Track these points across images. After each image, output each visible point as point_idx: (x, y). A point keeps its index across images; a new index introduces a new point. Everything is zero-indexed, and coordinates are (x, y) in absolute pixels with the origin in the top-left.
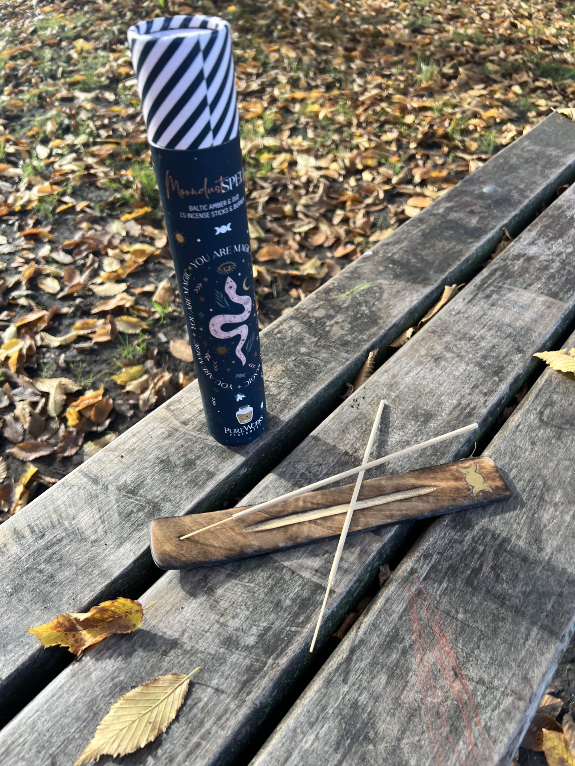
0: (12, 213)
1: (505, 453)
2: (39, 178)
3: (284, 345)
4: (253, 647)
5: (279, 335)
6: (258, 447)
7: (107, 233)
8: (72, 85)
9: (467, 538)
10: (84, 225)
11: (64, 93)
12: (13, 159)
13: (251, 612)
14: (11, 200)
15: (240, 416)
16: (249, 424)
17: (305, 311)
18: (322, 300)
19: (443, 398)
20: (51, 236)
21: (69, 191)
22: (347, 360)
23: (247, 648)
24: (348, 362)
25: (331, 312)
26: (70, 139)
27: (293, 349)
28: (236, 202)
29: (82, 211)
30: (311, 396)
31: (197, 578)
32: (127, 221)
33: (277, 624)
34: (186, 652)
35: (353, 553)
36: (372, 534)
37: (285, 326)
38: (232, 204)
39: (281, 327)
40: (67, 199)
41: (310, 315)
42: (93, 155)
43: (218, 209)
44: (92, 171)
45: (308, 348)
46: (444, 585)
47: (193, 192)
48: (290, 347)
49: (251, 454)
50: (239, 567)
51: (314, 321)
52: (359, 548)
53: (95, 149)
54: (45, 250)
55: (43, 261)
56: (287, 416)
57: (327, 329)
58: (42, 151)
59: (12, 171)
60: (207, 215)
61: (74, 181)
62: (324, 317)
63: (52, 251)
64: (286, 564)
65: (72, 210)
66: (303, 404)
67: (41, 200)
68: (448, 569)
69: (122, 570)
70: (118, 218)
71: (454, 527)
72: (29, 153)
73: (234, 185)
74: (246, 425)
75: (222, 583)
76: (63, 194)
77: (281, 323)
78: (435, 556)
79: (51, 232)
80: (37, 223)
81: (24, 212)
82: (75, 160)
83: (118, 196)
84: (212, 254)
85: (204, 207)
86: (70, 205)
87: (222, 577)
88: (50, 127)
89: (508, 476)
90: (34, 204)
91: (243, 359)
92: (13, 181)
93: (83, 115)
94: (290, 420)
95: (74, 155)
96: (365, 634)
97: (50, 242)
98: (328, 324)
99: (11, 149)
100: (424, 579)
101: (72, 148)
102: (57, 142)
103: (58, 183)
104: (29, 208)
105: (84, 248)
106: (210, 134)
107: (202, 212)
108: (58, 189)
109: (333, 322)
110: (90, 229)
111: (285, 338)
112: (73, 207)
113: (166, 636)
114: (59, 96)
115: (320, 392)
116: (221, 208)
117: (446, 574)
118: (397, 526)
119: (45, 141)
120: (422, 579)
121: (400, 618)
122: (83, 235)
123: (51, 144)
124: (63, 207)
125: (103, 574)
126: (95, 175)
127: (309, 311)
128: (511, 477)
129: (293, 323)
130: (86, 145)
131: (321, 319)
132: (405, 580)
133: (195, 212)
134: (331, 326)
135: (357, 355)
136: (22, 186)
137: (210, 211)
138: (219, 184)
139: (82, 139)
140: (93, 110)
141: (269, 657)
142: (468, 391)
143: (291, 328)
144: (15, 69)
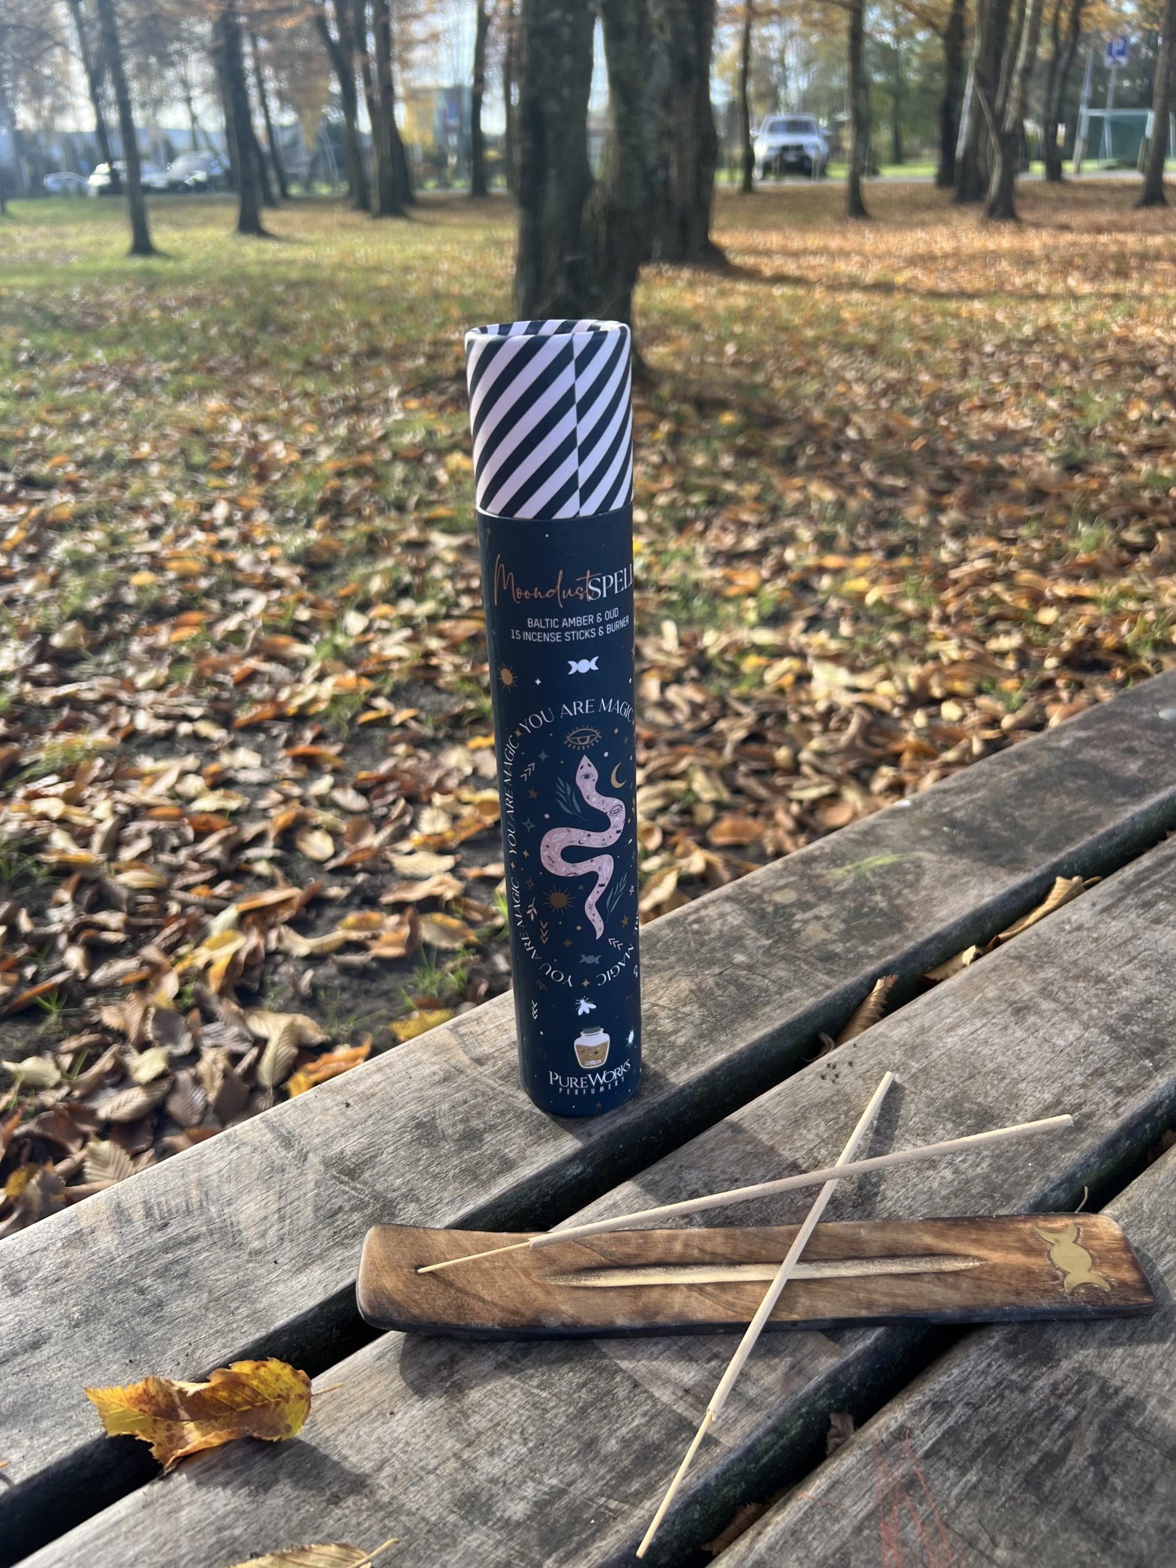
0: (280, 717)
1: (1152, 1218)
2: (340, 665)
3: (702, 944)
4: (518, 1524)
5: (695, 927)
6: (612, 1127)
7: (437, 766)
8: (429, 523)
9: (1040, 1383)
10: (401, 749)
11: (413, 533)
12: (303, 630)
13: (530, 1451)
14: (284, 695)
15: (584, 1049)
16: (600, 1071)
17: (757, 890)
18: (793, 874)
19: (1022, 1086)
20: (339, 762)
21: (387, 689)
22: (828, 987)
23: (507, 1525)
24: (828, 993)
25: (810, 897)
26: (406, 606)
27: (719, 955)
28: (612, 621)
29: (403, 725)
30: (741, 1045)
31: (436, 1359)
32: (479, 749)
33: (581, 1485)
34: (378, 1507)
35: (774, 1369)
36: (822, 1337)
37: (712, 911)
38: (604, 623)
39: (703, 913)
40: (381, 702)
41: (766, 897)
42: (441, 635)
43: (577, 629)
44: (434, 661)
45: (750, 956)
46: (972, 1477)
47: (537, 594)
48: (713, 950)
49: (596, 1138)
50: (526, 1353)
51: (770, 909)
52: (789, 1360)
53: (446, 625)
54: (322, 785)
55: (315, 803)
56: (682, 1076)
57: (796, 926)
58: (355, 622)
59: (299, 649)
60: (557, 638)
61: (398, 674)
62: (792, 905)
63: (334, 786)
64: (624, 1364)
65: (384, 722)
66: (721, 1057)
67: (335, 700)
68: (986, 1443)
69: (293, 1315)
70: (462, 742)
71: (1011, 1355)
72: (334, 624)
73: (610, 591)
74: (593, 1072)
75: (485, 1378)
76: (375, 694)
77: (705, 906)
78: (959, 1409)
79: (341, 754)
80: (319, 738)
81: (301, 718)
82: (409, 640)
83: (471, 705)
84: (558, 710)
85: (553, 623)
86: (383, 713)
87: (486, 1367)
88: (376, 584)
89: (1154, 1267)
90: (322, 707)
91: (599, 925)
92: (296, 666)
93: (437, 571)
94: (688, 1086)
95: (407, 633)
96: (771, 1548)
97: (335, 772)
98: (799, 917)
99: (304, 614)
100: (927, 1456)
101: (407, 621)
102: (383, 609)
103: (370, 676)
104: (312, 711)
105: (391, 786)
106: (576, 497)
107: (548, 630)
108: (367, 685)
109: (809, 915)
110: (409, 756)
111: (708, 933)
112: (388, 718)
113: (347, 1465)
114: (404, 537)
115: (760, 1041)
116: (583, 628)
117: (978, 1452)
118: (879, 1331)
119: (363, 607)
120: (920, 1453)
121: (858, 1530)
122: (395, 767)
123: (374, 612)
124: (370, 716)
125: (255, 1317)
126: (436, 668)
127: (765, 890)
128: (1161, 1268)
129: (728, 907)
130: (432, 618)
131: (785, 907)
132: (883, 1449)
133: (537, 629)
134: (805, 922)
135: (850, 981)
136: (309, 675)
137: (563, 630)
138: (583, 584)
139: (429, 607)
140: (456, 565)
141: (549, 1555)
142: (1079, 1079)
143: (722, 916)
144: (338, 492)
